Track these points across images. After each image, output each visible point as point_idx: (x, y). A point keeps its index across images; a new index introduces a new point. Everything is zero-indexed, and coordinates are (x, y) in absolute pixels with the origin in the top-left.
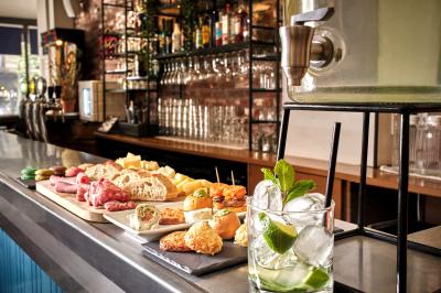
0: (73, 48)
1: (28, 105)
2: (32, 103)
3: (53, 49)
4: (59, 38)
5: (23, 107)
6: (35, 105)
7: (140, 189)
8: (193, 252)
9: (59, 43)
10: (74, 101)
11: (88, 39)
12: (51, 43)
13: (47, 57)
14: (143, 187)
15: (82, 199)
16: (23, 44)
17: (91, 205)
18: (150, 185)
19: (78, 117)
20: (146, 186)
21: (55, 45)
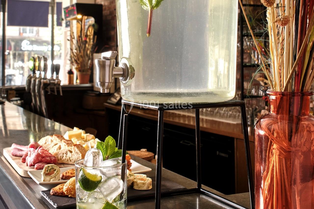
0: (92, 20)
1: (32, 80)
2: (36, 78)
3: (75, 22)
4: (78, 13)
5: (29, 82)
6: (37, 80)
7: (65, 155)
8: (67, 196)
9: (79, 16)
10: (89, 73)
11: (105, 12)
12: (72, 17)
13: (69, 29)
14: (66, 153)
15: (24, 161)
16: (50, 16)
17: (27, 165)
18: (71, 152)
19: (92, 89)
20: (69, 153)
21: (76, 19)
